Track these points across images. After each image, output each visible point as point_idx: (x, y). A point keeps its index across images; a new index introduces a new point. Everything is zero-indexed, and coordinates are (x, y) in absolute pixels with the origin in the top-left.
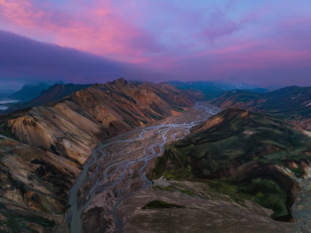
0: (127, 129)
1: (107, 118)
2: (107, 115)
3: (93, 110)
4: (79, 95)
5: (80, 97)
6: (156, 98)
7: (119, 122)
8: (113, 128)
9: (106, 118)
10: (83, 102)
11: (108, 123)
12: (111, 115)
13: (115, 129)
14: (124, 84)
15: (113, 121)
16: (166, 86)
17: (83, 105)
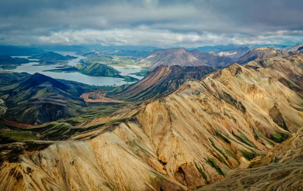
0: (208, 179)
1: (177, 156)
2: (179, 152)
3: (161, 140)
4: (150, 111)
5: (151, 114)
6: (282, 92)
7: (196, 165)
8: (182, 176)
9: (175, 157)
10: (152, 122)
11: (175, 166)
12: (185, 152)
13: (185, 179)
14: (236, 74)
15: (186, 163)
16: (300, 60)
17: (150, 128)
